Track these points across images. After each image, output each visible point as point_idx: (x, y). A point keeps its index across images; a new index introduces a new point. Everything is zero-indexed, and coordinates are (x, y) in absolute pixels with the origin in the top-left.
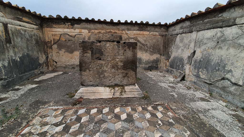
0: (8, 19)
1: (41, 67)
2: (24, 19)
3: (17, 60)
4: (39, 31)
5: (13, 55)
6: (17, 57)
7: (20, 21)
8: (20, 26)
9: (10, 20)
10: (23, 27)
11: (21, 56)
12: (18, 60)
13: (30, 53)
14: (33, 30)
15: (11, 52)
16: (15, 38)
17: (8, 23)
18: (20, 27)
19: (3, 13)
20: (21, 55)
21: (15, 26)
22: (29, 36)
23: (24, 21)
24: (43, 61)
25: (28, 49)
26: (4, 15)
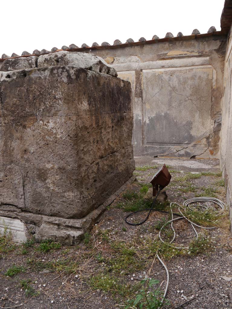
0: (144, 62)
1: (192, 144)
2: (171, 53)
3: (145, 122)
4: (210, 66)
5: (140, 113)
6: (147, 117)
7: (164, 59)
8: (163, 67)
9: (146, 62)
10: (169, 67)
11: (154, 117)
12: (147, 122)
13: (173, 113)
14: (192, 69)
15: (139, 109)
16: (150, 89)
17: (142, 69)
18: (162, 70)
19: (139, 57)
20: (154, 115)
21: (154, 70)
22: (180, 81)
23: (171, 56)
24: (203, 133)
25: (170, 105)
26: (139, 59)
